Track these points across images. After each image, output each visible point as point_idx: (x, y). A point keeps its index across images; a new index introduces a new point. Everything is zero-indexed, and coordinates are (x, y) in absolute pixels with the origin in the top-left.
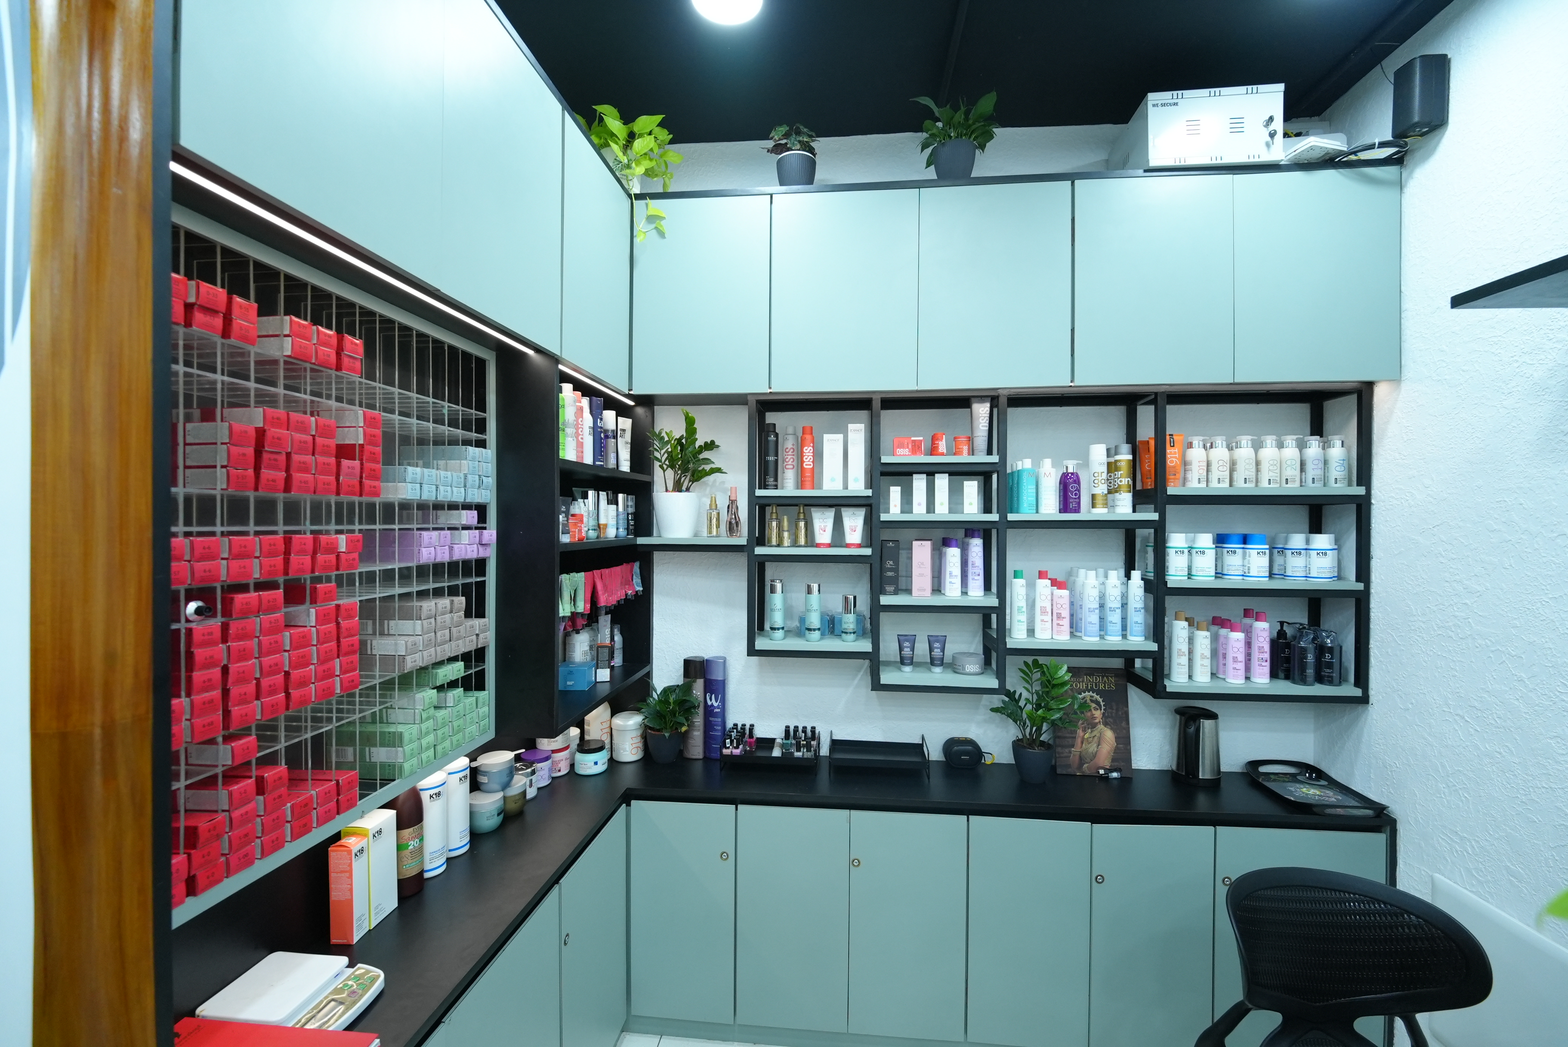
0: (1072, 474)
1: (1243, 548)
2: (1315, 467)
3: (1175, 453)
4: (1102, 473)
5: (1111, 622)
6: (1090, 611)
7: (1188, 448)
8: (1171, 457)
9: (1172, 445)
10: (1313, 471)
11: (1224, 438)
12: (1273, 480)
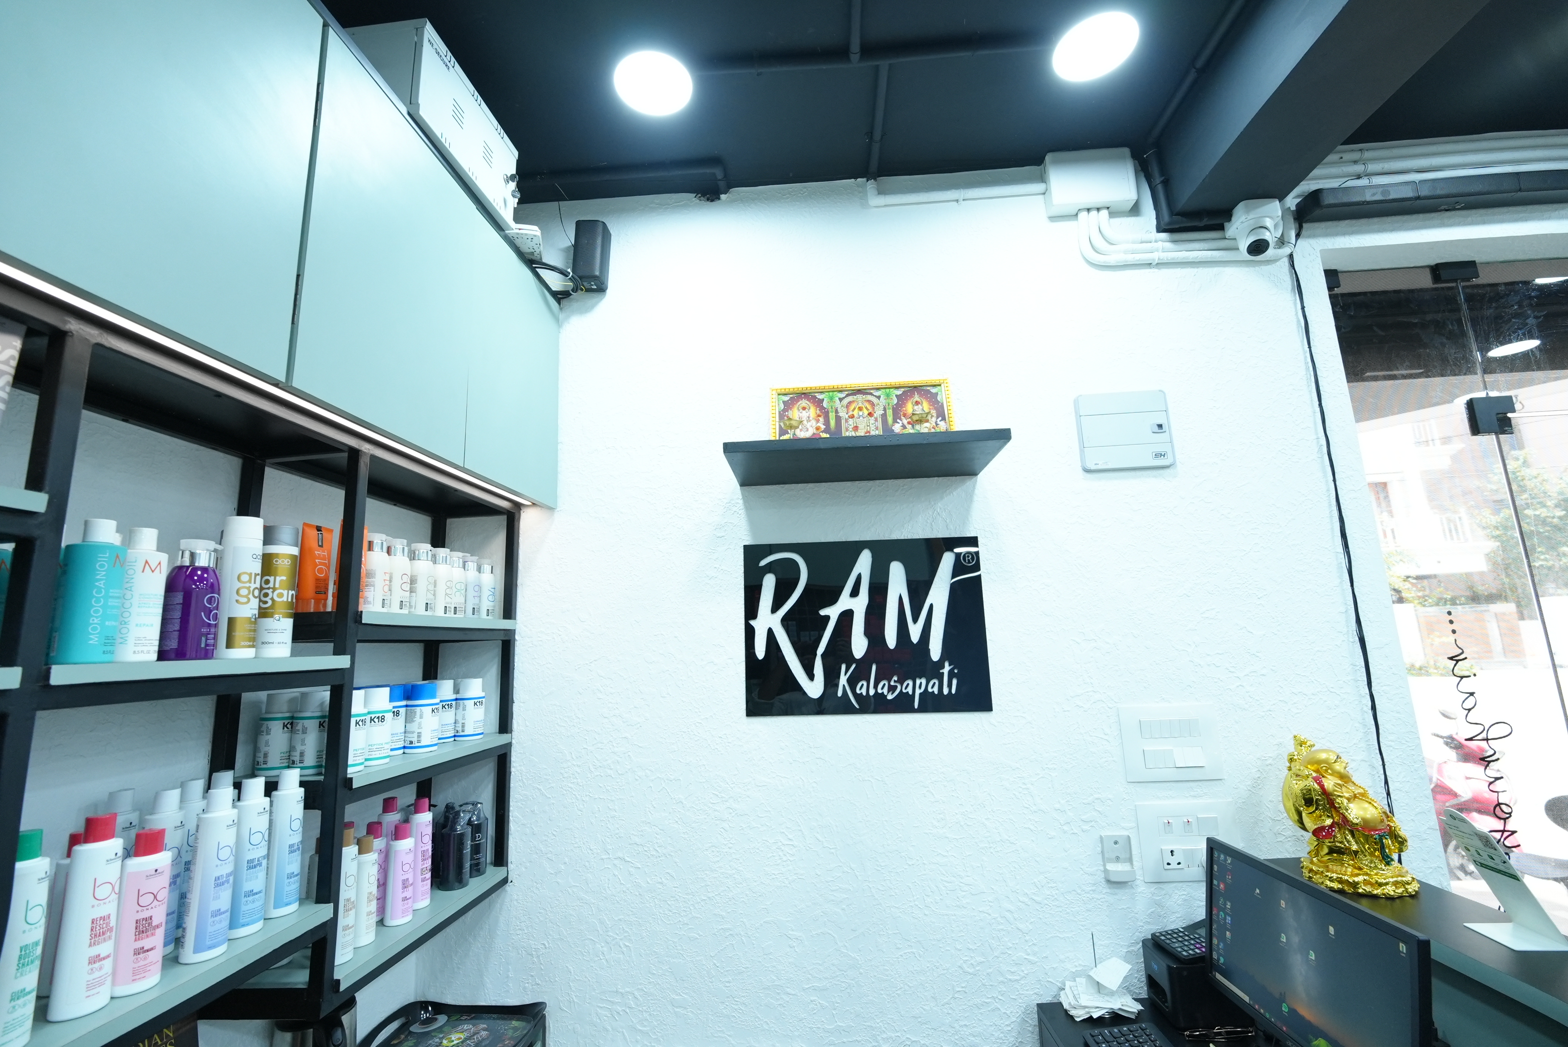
4: (253, 576)
10: (473, 599)
11: (404, 541)
12: (448, 607)
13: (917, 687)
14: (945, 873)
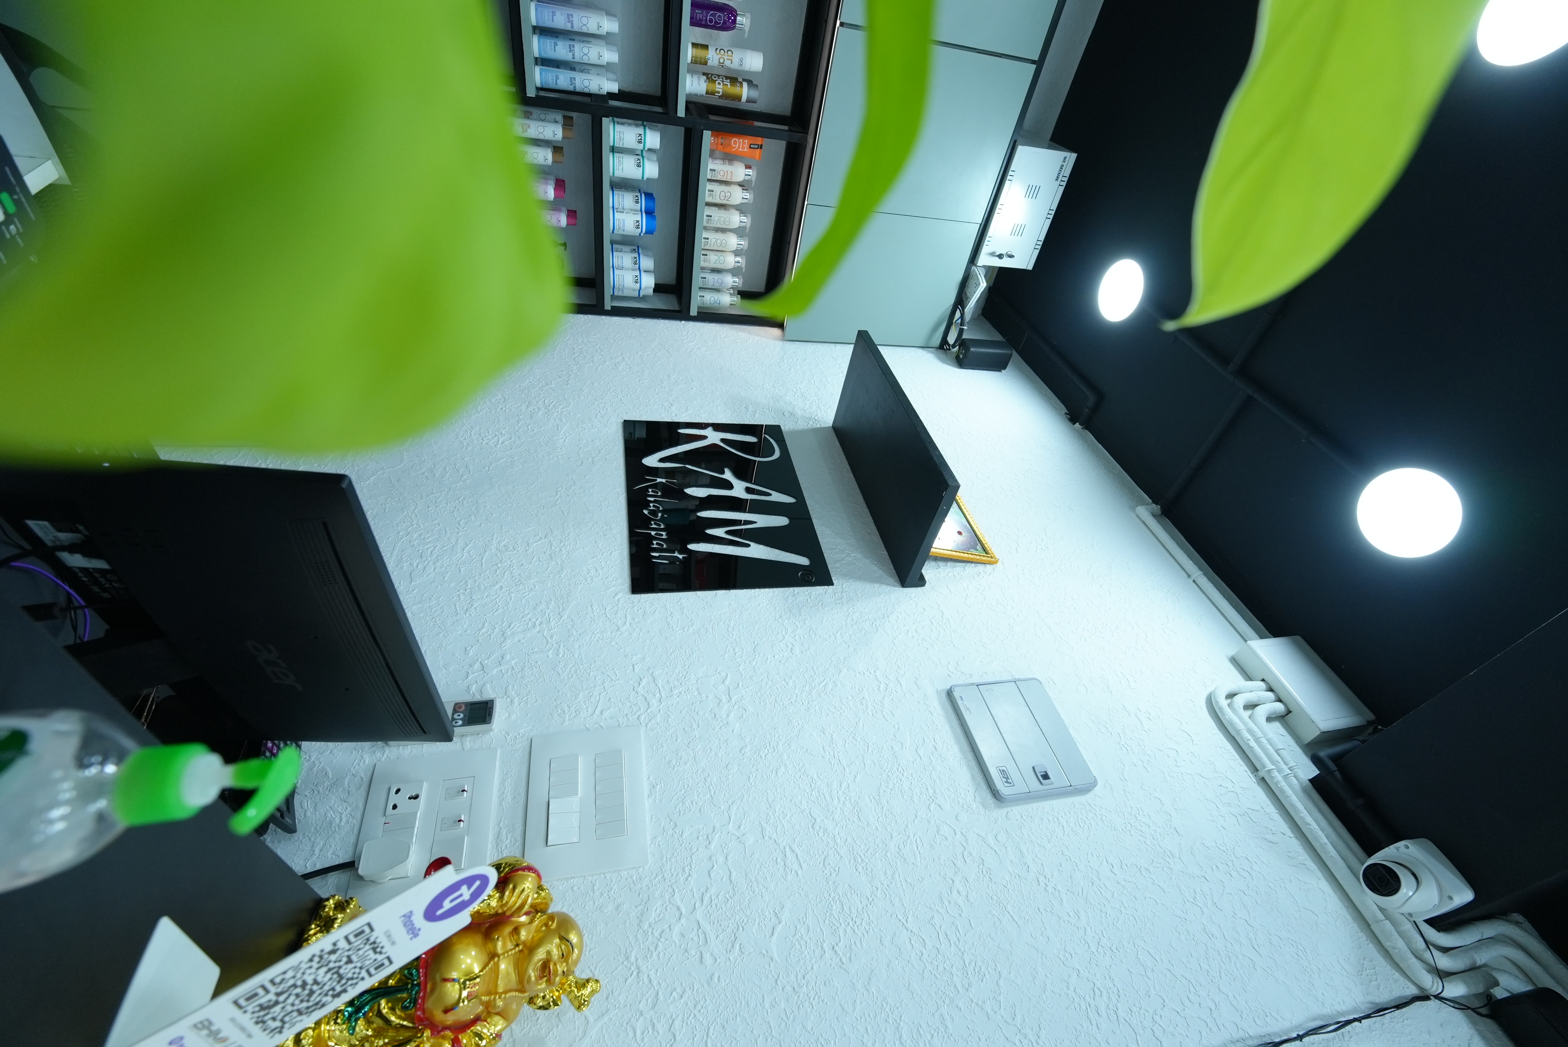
0: (734, 22)
1: (641, 210)
2: (716, 280)
3: (743, 148)
4: (731, 60)
5: (556, 44)
6: (569, 16)
7: (745, 165)
8: (740, 143)
9: (752, 146)
10: (712, 279)
11: (751, 202)
12: (708, 242)
13: (658, 532)
14: (443, 549)
